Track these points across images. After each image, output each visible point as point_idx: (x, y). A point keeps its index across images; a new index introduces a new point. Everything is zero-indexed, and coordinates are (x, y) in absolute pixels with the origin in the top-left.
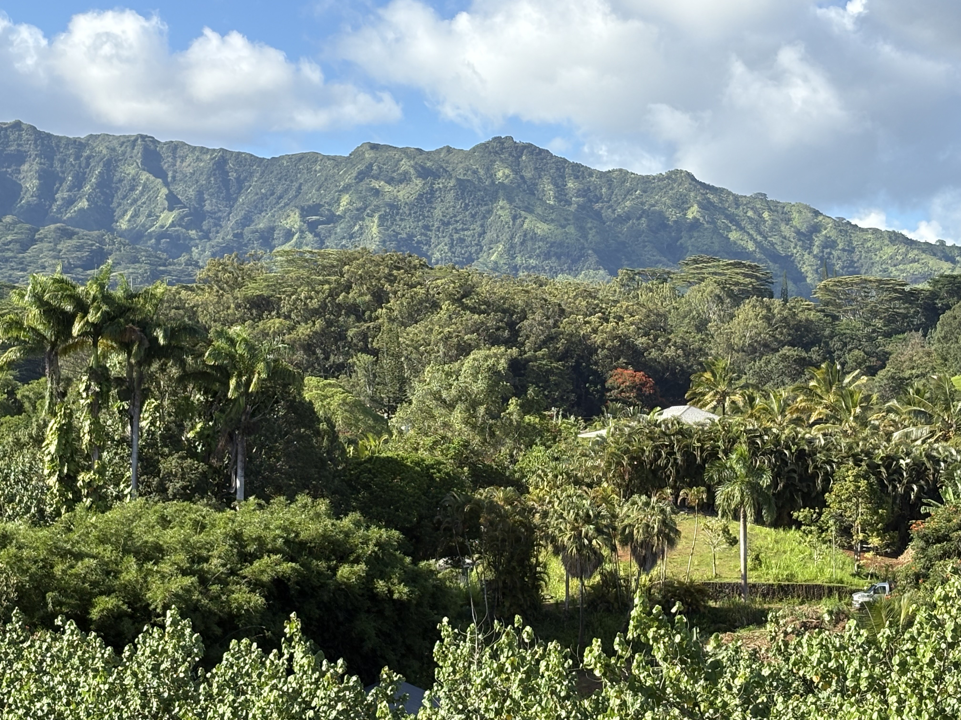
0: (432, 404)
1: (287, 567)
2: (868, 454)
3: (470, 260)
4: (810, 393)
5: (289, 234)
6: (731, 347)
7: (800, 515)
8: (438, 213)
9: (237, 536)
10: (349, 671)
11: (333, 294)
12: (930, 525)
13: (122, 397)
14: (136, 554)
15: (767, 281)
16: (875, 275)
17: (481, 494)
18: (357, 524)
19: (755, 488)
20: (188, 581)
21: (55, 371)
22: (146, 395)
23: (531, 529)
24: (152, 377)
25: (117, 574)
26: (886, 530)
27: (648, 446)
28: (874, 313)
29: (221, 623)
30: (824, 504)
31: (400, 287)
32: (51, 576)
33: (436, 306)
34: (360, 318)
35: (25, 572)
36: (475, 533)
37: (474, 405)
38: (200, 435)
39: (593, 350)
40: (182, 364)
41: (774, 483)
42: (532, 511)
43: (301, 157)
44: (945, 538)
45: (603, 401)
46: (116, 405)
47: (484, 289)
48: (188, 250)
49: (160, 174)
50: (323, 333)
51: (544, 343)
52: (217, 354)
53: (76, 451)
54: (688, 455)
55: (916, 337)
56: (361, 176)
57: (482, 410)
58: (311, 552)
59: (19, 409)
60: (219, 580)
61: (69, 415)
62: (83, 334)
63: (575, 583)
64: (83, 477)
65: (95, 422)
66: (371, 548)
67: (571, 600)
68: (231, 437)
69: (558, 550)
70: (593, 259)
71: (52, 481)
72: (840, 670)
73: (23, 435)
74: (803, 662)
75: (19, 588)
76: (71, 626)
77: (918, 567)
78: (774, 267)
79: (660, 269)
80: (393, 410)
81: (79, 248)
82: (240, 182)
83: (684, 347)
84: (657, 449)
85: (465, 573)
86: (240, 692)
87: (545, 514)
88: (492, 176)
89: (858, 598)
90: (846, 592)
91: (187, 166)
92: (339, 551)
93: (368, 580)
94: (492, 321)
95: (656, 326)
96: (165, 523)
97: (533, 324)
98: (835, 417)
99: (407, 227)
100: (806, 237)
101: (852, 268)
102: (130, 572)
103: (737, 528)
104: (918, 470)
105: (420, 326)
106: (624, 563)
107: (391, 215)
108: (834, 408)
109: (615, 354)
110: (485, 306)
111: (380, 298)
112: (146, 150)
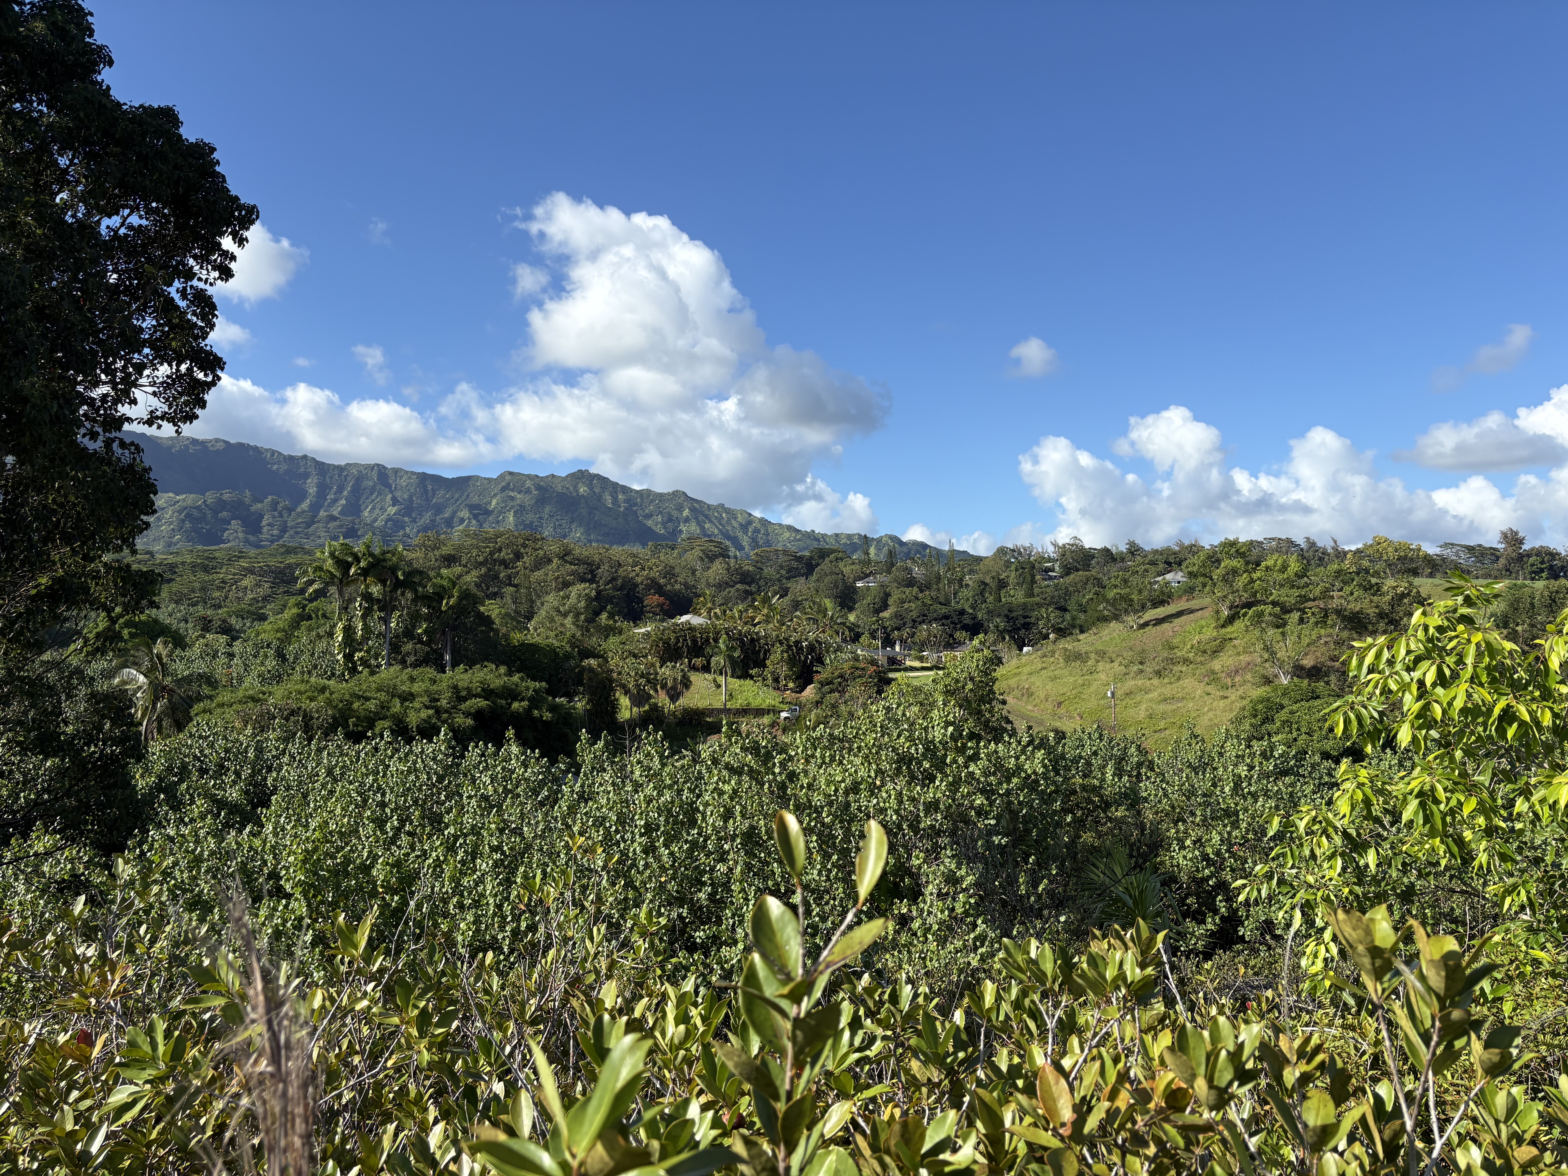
0: (554, 614)
1: (484, 704)
2: (787, 639)
3: (566, 536)
4: (756, 608)
5: (462, 521)
6: (709, 584)
7: (753, 672)
8: (547, 510)
9: (455, 687)
10: (542, 756)
11: (492, 553)
12: (820, 676)
13: (380, 610)
14: (399, 697)
15: (726, 550)
16: (781, 547)
17: (585, 662)
18: (522, 679)
19: (730, 658)
20: (431, 712)
21: (340, 594)
22: (394, 608)
23: (611, 681)
24: (397, 599)
25: (388, 708)
26: (797, 678)
27: (673, 636)
28: (781, 567)
30: (765, 666)
31: (529, 550)
32: (350, 709)
33: (550, 561)
34: (507, 567)
35: (335, 707)
36: (580, 683)
37: (577, 615)
38: (426, 631)
39: (636, 585)
40: (414, 591)
41: (740, 655)
42: (612, 671)
44: (831, 683)
45: (642, 612)
46: (377, 615)
47: (576, 552)
48: (404, 528)
49: (387, 486)
50: (486, 575)
51: (611, 582)
52: (434, 585)
53: (354, 640)
54: (694, 641)
55: (802, 580)
56: (503, 489)
57: (583, 617)
58: (497, 695)
59: (309, 617)
60: (446, 711)
61: (349, 620)
62: (356, 574)
63: (635, 709)
64: (358, 655)
65: (365, 624)
66: (530, 693)
67: (632, 718)
68: (444, 632)
69: (627, 692)
70: (633, 538)
71: (340, 657)
73: (322, 631)
75: (333, 717)
77: (818, 698)
78: (729, 543)
80: (529, 618)
81: (341, 527)
82: (434, 491)
83: (686, 584)
84: (677, 638)
87: (619, 673)
88: (577, 491)
89: (784, 715)
90: (776, 712)
91: (403, 482)
92: (512, 694)
93: (529, 710)
94: (581, 569)
95: (670, 573)
96: (412, 679)
97: (604, 571)
98: (768, 620)
99: (529, 517)
100: (744, 527)
101: (768, 543)
102: (396, 707)
103: (721, 680)
104: (811, 648)
105: (541, 572)
106: (662, 699)
107: (520, 510)
108: (767, 616)
109: (648, 587)
110: (578, 561)
111: (518, 556)
112: (379, 471)
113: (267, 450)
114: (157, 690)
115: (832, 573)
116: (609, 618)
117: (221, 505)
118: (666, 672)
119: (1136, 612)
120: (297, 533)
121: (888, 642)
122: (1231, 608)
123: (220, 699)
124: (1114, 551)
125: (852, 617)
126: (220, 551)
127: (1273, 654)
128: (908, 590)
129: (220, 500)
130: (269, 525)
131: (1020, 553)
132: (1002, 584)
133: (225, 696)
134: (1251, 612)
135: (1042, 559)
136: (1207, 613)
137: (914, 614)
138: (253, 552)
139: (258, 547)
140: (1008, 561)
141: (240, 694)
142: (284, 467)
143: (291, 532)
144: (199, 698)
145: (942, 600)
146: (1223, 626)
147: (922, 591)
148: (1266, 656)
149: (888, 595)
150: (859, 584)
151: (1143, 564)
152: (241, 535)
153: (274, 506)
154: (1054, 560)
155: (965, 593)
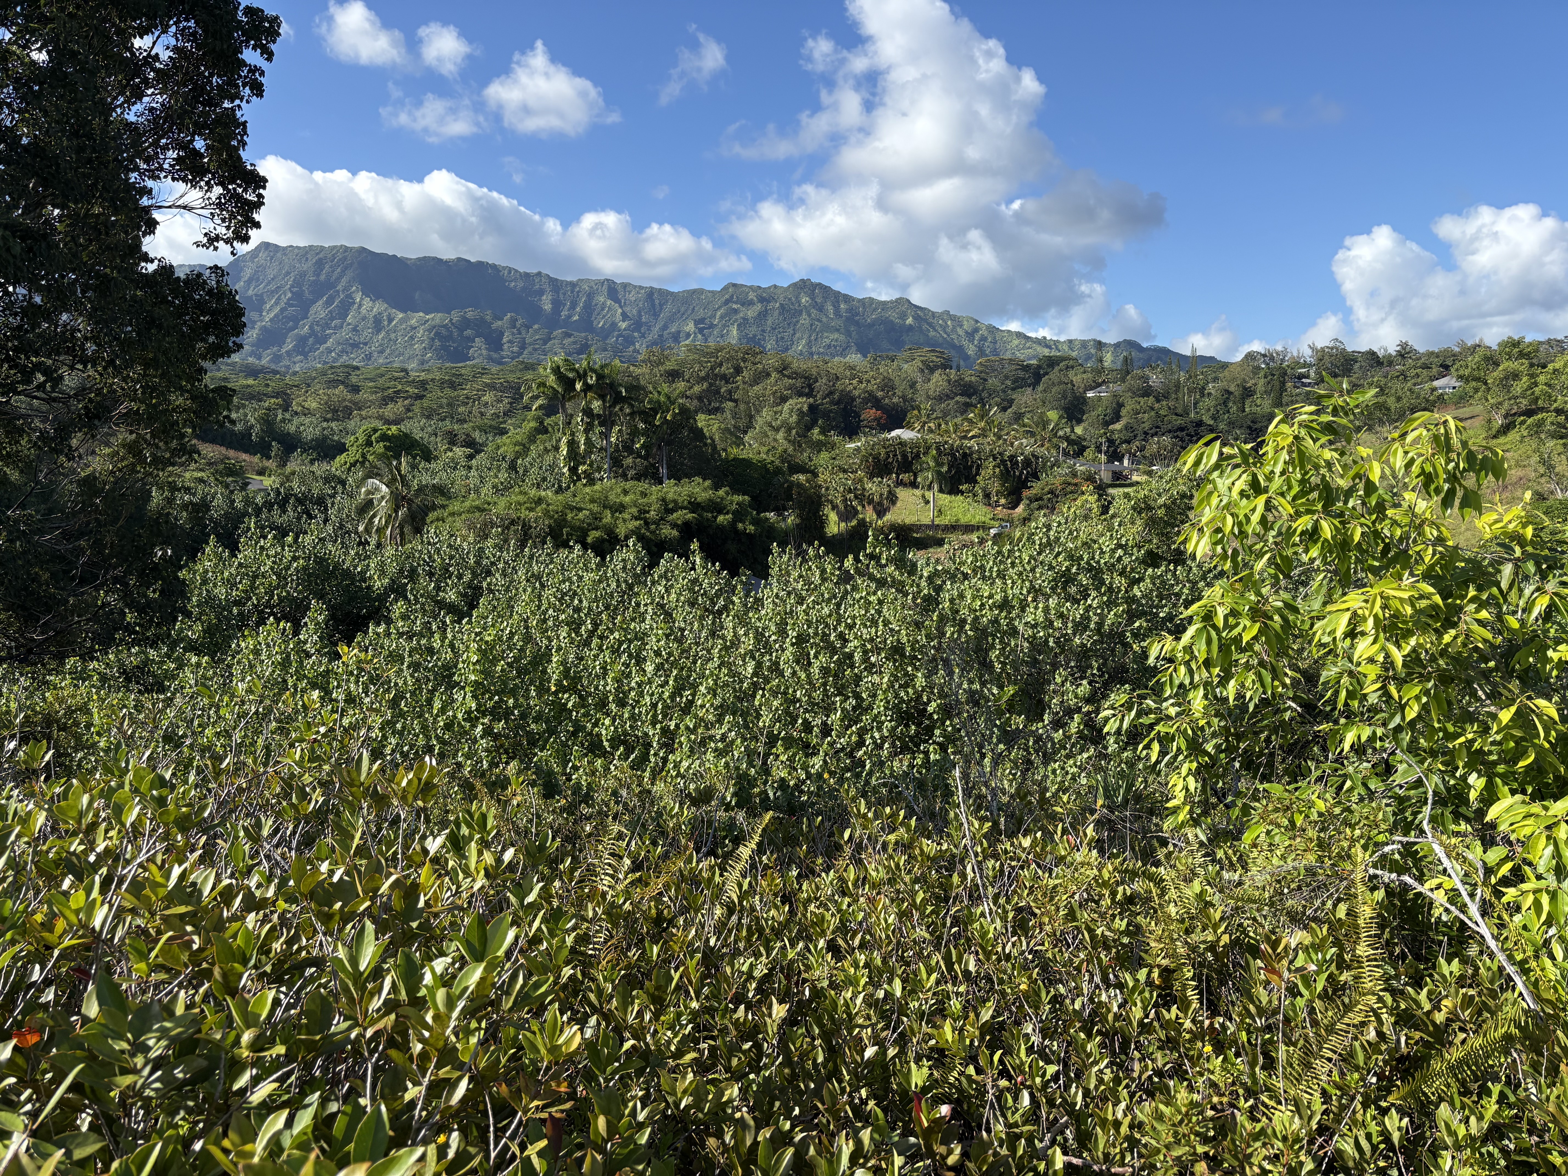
0: (767, 429)
1: (690, 516)
2: (1001, 454)
3: (787, 349)
4: (970, 421)
5: (688, 335)
6: (928, 397)
7: (963, 487)
8: (769, 322)
9: (663, 500)
10: (722, 569)
11: (713, 368)
12: (1033, 491)
13: (601, 425)
14: (611, 509)
15: (949, 359)
16: (1008, 356)
17: (794, 478)
18: (727, 494)
19: (939, 473)
20: (638, 523)
21: (564, 410)
22: (613, 423)
23: (820, 497)
24: (616, 414)
25: (600, 519)
26: (1009, 495)
27: (883, 452)
28: (1006, 377)
29: (656, 545)
30: (976, 482)
31: (749, 364)
32: (565, 520)
33: (768, 375)
34: (727, 382)
35: (551, 517)
36: (790, 498)
37: (789, 430)
38: (643, 446)
39: (853, 399)
40: (632, 406)
41: (949, 470)
42: (820, 486)
43: (694, 291)
44: (1041, 499)
45: (859, 427)
46: (598, 429)
47: (795, 365)
48: (634, 343)
49: (617, 301)
50: (708, 390)
51: (828, 395)
52: (650, 401)
53: (577, 454)
54: (904, 456)
55: (1029, 390)
56: (727, 302)
57: (794, 432)
58: (703, 508)
59: (546, 431)
60: (655, 523)
61: (573, 434)
63: (843, 525)
64: (581, 469)
65: (587, 439)
66: (734, 507)
67: (840, 534)
68: (660, 447)
69: (834, 507)
70: (854, 349)
71: (565, 470)
72: (982, 567)
73: (548, 445)
74: (963, 563)
75: (550, 526)
76: (578, 547)
77: (1025, 514)
78: (953, 353)
79: (891, 354)
80: (745, 432)
81: (575, 343)
82: (661, 305)
83: (904, 397)
84: (887, 453)
85: (784, 519)
86: (668, 580)
87: (827, 489)
88: (799, 302)
89: (993, 532)
90: (985, 528)
91: (632, 297)
92: (718, 508)
93: (733, 523)
94: (799, 383)
95: (888, 385)
96: (625, 492)
97: (821, 385)
98: (983, 434)
99: (752, 330)
100: (971, 335)
101: (995, 352)
102: (607, 518)
103: (929, 495)
104: (1027, 463)
105: (760, 386)
106: (869, 514)
107: (743, 324)
108: (983, 429)
109: (866, 401)
110: (795, 375)
111: (738, 370)
112: (609, 288)
113: (504, 268)
114: (397, 500)
115: (1061, 383)
116: (821, 433)
117: (466, 323)
118: (872, 487)
119: (1392, 421)
120: (535, 350)
121: (1115, 456)
122: (1505, 417)
123: (451, 508)
124: (1381, 354)
125: (1079, 430)
126: (465, 368)
127: (1550, 467)
128: (1142, 400)
129: (464, 318)
130: (510, 342)
131: (1272, 358)
132: (1248, 393)
133: (455, 506)
134: (1530, 421)
135: (1297, 364)
136: (1477, 422)
137: (1147, 426)
138: (494, 369)
139: (500, 363)
140: (1258, 368)
141: (467, 504)
142: (521, 284)
143: (530, 349)
144: (434, 508)
145: (1179, 411)
146: (1495, 437)
147: (1158, 401)
148: (1542, 470)
149: (1121, 405)
150: (1090, 394)
151: (1415, 368)
152: (484, 352)
153: (513, 323)
154: (1310, 365)
155: (1207, 402)
